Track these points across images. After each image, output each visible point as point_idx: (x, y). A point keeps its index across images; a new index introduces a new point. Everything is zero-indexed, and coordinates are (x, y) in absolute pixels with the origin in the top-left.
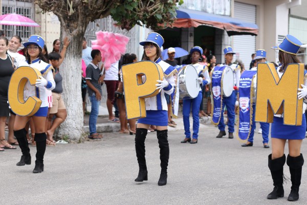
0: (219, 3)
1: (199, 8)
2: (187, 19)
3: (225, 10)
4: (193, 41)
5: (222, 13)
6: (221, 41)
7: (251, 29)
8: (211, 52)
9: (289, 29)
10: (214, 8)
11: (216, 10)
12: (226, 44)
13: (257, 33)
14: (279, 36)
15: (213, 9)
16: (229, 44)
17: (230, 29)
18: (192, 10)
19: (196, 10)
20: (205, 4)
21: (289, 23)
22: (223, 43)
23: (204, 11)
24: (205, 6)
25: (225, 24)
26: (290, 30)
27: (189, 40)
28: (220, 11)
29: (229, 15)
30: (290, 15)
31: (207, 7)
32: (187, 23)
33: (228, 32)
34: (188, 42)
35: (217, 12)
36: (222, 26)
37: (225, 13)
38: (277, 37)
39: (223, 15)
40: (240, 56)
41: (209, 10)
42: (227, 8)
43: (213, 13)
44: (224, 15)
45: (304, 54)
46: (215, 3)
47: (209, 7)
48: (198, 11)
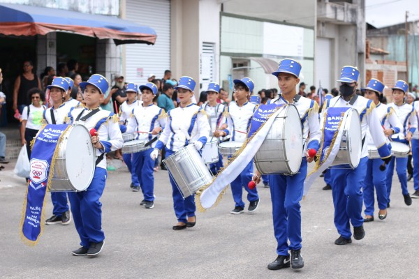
1: (65, 5)
2: (29, 23)
3: (110, 7)
4: (55, 53)
5: (106, 12)
6: (105, 53)
7: (142, 35)
8: (90, 68)
9: (220, 32)
10: (92, 5)
11: (95, 7)
12: (113, 56)
13: (153, 42)
14: (204, 43)
15: (89, 7)
16: (118, 56)
17: (106, 35)
18: (52, 8)
19: (59, 9)
21: (220, 24)
22: (107, 56)
23: (74, 9)
24: (76, 3)
25: (96, 30)
26: (222, 33)
27: (48, 52)
28: (102, 9)
29: (117, 14)
30: (222, 13)
31: (80, 4)
32: (29, 29)
34: (46, 55)
35: (97, 11)
36: (91, 32)
37: (110, 12)
38: (201, 44)
39: (107, 15)
40: (144, 72)
41: (84, 8)
42: (113, 5)
43: (90, 12)
44: (109, 15)
45: (248, 67)
47: (82, 4)
48: (62, 9)
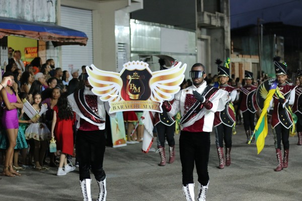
0: (41, 9)
1: (14, 15)
3: (49, 16)
4: (6, 53)
5: (46, 20)
7: (77, 38)
9: (130, 35)
10: (35, 14)
11: (37, 16)
12: (52, 55)
13: (84, 43)
14: (119, 44)
15: (33, 16)
18: (4, 17)
19: (10, 18)
20: (22, 10)
21: (130, 29)
22: (47, 55)
23: (21, 18)
24: (22, 12)
26: (132, 36)
27: (1, 54)
28: (43, 18)
29: (54, 21)
31: (25, 13)
33: (53, 42)
35: (39, 20)
37: (49, 20)
38: (117, 45)
39: (47, 23)
41: (28, 17)
42: (51, 14)
43: (34, 20)
46: (35, 8)
47: (27, 14)
48: (12, 18)
